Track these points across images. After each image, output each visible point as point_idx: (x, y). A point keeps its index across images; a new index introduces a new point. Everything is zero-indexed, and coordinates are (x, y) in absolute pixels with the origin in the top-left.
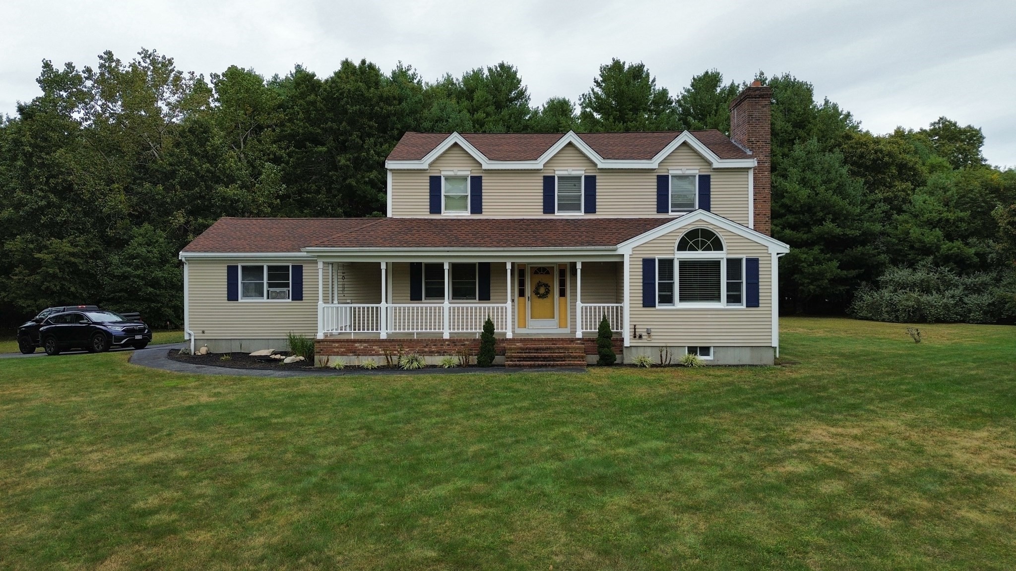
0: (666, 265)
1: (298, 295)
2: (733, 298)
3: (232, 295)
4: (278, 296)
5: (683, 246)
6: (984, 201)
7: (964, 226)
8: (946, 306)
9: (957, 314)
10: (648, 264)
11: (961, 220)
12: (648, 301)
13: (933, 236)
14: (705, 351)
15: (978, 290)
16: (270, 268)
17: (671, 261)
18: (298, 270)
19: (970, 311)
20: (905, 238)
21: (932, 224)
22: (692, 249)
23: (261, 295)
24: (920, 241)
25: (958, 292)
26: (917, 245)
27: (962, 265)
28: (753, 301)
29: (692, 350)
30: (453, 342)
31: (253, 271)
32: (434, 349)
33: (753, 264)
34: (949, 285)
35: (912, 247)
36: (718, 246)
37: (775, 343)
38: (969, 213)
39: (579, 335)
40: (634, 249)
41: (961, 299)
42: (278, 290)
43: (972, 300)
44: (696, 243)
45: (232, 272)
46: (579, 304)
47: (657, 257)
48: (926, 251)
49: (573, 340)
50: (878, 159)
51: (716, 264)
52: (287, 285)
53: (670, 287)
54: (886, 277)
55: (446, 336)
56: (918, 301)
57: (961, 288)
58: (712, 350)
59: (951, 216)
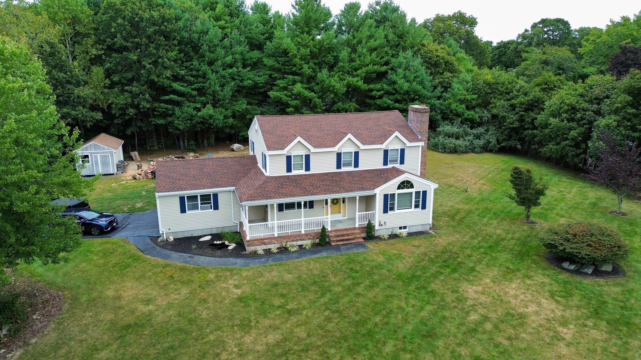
0: (393, 195)
1: (216, 207)
2: (417, 206)
3: (183, 210)
4: (206, 208)
5: (399, 188)
6: (484, 91)
7: (474, 102)
8: (466, 146)
9: (470, 149)
10: (386, 196)
11: (473, 99)
12: (385, 211)
13: (461, 108)
14: (405, 227)
15: (478, 137)
16: (201, 196)
17: (394, 194)
18: (216, 196)
19: (475, 148)
20: (448, 107)
21: (461, 101)
22: (402, 188)
23: (198, 209)
24: (455, 110)
25: (470, 138)
26: (454, 112)
27: (473, 124)
28: (424, 207)
29: (400, 228)
30: (306, 235)
31: (193, 198)
32: (298, 238)
33: (425, 193)
34: (467, 134)
35: (451, 112)
36: (412, 186)
37: (431, 223)
38: (476, 96)
39: (357, 226)
40: (381, 191)
41: (472, 142)
42: (205, 205)
43: (477, 142)
44: (404, 186)
45: (182, 199)
46: (357, 213)
47: (389, 193)
48: (458, 115)
49: (355, 229)
50: (438, 60)
51: (411, 193)
52: (210, 203)
53: (393, 204)
54: (440, 129)
55: (303, 232)
56: (455, 144)
57: (472, 136)
58: (408, 228)
59: (469, 97)
